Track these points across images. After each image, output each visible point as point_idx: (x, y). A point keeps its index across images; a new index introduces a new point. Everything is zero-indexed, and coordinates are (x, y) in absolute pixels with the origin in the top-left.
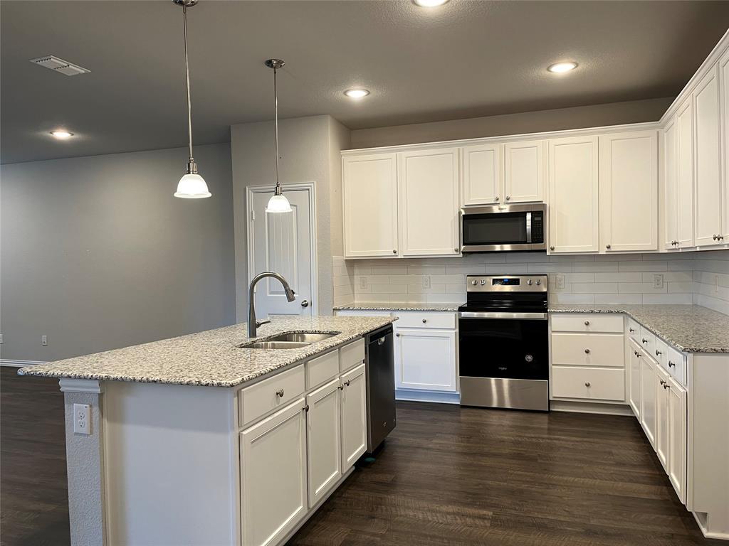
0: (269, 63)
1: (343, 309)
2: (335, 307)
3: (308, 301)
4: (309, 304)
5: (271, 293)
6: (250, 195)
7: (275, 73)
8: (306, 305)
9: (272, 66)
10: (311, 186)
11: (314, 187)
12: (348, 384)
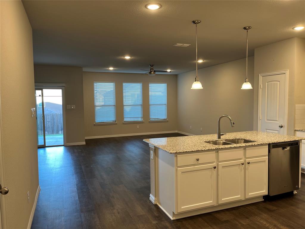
0: (245, 28)
1: (300, 131)
2: (295, 129)
3: (283, 125)
4: (283, 126)
5: (267, 120)
6: (261, 78)
7: (247, 32)
8: (282, 127)
9: (246, 29)
10: (286, 72)
11: (288, 72)
12: (249, 163)
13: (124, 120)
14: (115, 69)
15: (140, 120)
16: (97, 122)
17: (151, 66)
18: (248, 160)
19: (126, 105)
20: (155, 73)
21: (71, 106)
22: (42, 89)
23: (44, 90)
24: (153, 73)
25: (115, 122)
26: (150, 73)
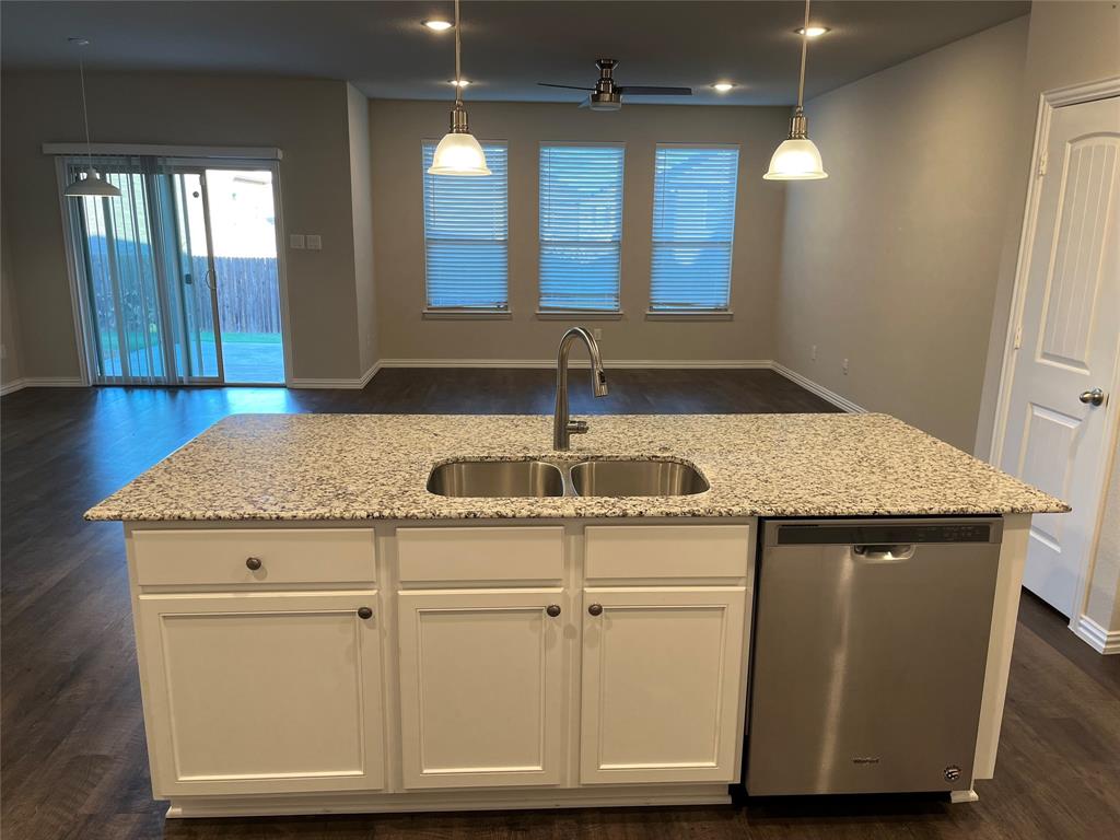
3: (1104, 393)
4: (1104, 401)
5: (1045, 355)
6: (1046, 113)
8: (1097, 401)
12: (595, 611)
13: (543, 304)
14: (475, 83)
15: (610, 304)
16: (434, 305)
17: (602, 66)
18: (594, 594)
19: (550, 243)
20: (618, 101)
21: (306, 238)
22: (201, 171)
23: (209, 173)
24: (607, 97)
25: (506, 308)
26: (596, 98)
